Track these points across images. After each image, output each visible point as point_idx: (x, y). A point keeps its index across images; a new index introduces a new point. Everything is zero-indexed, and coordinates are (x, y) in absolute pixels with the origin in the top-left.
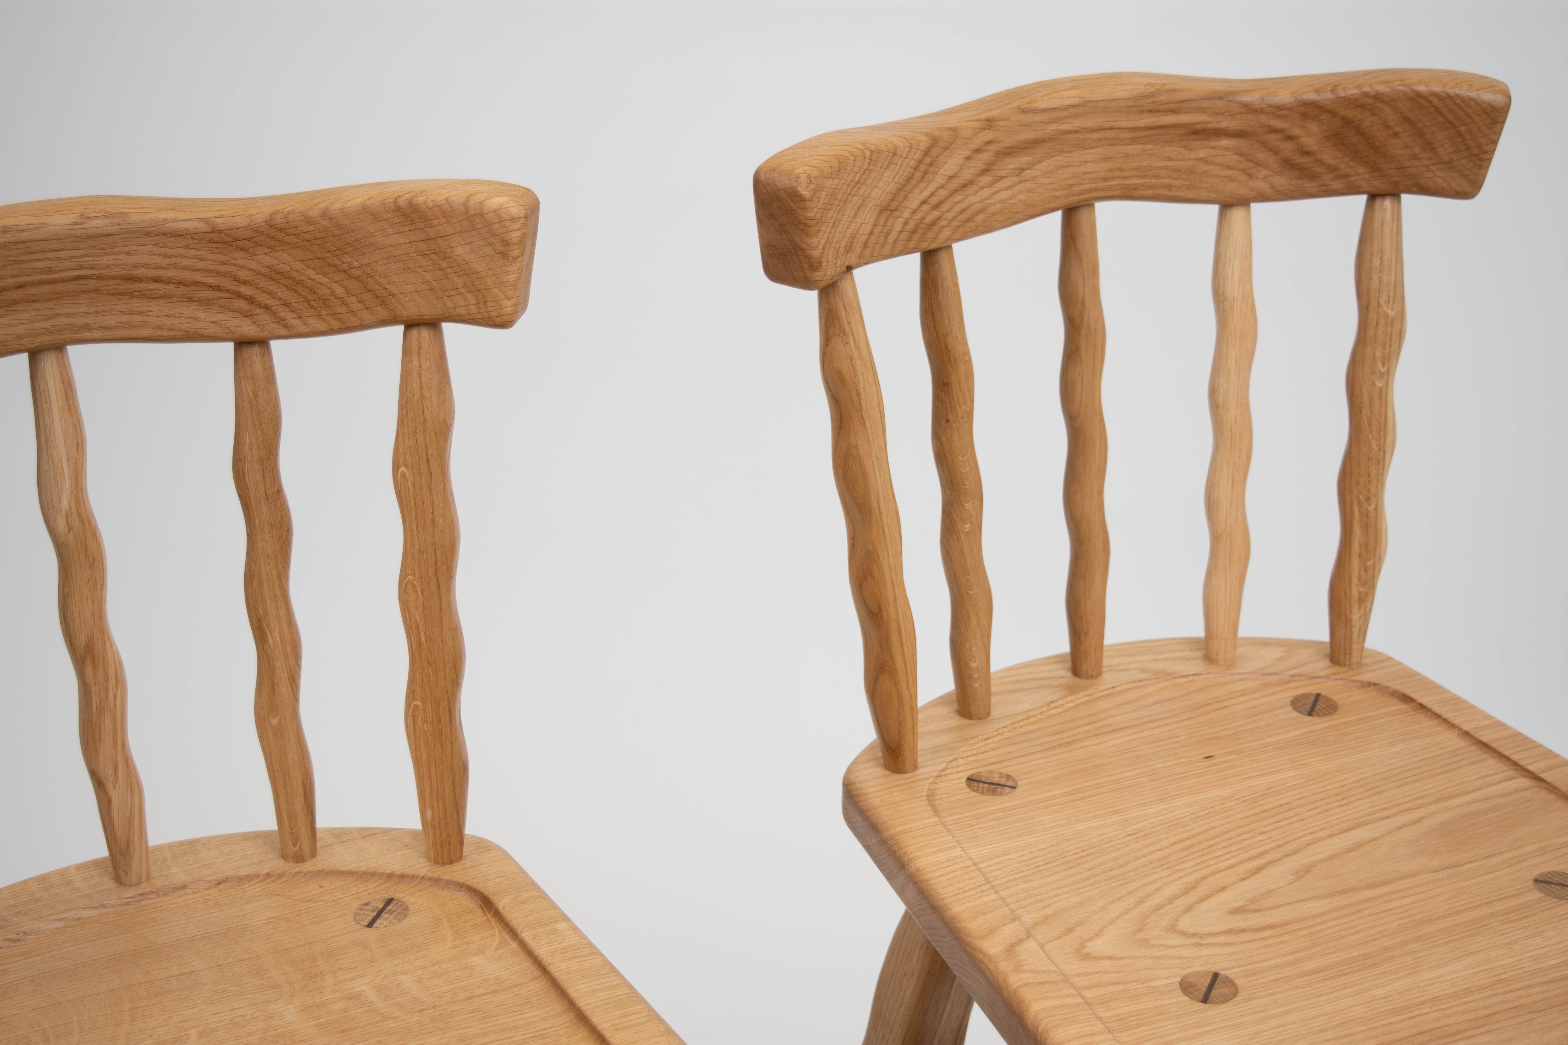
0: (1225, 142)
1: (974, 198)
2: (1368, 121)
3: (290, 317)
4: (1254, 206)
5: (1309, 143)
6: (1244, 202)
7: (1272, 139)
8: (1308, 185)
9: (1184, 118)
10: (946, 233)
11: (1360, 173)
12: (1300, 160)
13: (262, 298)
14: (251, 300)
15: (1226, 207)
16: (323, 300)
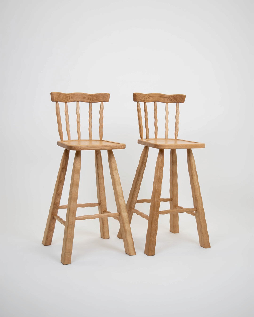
0: (166, 98)
1: (148, 99)
2: (176, 97)
3: (94, 101)
4: (168, 103)
5: (172, 99)
6: (167, 103)
7: (169, 98)
8: (172, 102)
9: (163, 96)
10: (146, 101)
11: (176, 101)
12: (171, 100)
13: (92, 100)
14: (91, 100)
15: (166, 103)
16: (96, 100)
